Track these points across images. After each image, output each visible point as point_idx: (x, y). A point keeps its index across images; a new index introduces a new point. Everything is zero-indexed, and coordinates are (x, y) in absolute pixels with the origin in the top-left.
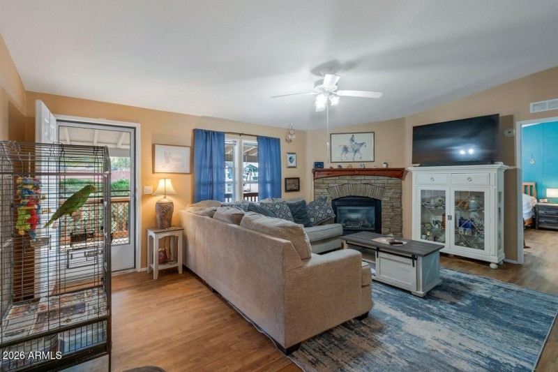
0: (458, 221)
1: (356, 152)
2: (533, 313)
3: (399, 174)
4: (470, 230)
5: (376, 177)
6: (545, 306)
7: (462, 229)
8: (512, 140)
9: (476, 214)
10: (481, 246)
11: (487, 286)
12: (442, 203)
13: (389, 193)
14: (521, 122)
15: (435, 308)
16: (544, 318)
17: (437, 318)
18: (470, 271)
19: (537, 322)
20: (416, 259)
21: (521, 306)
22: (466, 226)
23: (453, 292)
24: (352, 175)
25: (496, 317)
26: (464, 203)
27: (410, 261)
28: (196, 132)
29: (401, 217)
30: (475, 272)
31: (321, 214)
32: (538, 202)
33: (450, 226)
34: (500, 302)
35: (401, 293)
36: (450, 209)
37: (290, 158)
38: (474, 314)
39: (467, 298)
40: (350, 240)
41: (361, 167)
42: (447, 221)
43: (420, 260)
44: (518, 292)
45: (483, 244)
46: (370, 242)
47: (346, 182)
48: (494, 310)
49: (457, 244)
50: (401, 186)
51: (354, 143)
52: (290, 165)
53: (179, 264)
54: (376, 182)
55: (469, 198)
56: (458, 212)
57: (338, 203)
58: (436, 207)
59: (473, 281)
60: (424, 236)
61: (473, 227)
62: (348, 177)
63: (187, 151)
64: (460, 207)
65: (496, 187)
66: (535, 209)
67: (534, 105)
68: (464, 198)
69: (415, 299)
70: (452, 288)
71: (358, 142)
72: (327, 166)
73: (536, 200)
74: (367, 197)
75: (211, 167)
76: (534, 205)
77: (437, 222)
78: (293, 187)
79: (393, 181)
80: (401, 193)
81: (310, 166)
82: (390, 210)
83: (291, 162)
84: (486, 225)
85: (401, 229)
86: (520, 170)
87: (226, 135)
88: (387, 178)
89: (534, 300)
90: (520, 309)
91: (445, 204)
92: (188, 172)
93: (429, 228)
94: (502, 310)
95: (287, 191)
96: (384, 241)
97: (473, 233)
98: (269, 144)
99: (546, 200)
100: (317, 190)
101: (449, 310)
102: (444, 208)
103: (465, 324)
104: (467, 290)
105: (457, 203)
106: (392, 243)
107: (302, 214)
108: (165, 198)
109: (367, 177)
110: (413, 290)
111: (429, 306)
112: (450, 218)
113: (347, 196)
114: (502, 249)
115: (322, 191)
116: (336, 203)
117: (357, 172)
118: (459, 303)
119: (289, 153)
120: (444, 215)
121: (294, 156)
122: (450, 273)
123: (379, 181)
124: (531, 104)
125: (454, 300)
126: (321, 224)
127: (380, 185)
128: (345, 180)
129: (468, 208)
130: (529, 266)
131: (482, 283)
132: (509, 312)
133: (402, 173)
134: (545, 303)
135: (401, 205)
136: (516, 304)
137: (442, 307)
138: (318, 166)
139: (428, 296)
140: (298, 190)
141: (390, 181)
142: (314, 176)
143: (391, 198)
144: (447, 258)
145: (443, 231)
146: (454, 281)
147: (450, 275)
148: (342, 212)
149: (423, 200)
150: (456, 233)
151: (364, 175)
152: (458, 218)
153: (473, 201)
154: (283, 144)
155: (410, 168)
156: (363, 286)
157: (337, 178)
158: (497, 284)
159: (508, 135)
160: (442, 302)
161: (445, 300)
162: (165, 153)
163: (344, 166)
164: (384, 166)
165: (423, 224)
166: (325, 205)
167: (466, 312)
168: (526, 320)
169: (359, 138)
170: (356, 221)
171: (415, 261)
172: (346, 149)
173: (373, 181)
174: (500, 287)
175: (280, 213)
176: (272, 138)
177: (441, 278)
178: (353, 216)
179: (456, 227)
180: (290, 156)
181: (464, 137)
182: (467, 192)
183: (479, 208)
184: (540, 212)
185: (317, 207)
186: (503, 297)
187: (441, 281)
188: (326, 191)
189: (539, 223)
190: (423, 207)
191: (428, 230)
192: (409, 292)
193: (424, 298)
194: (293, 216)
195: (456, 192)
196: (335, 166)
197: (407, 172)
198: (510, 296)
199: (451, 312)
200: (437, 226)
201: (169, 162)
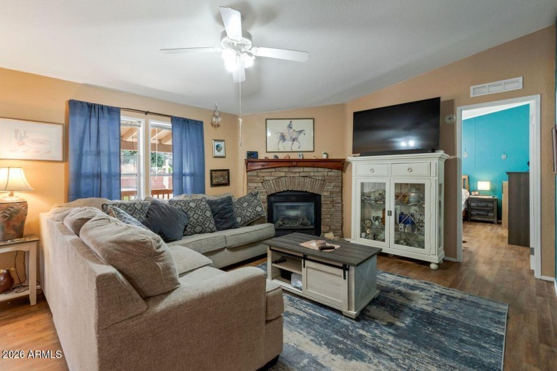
0: (398, 217)
1: (294, 140)
2: (481, 332)
3: (340, 165)
4: (410, 227)
5: (315, 169)
6: (491, 319)
7: (401, 226)
8: (452, 127)
9: (416, 208)
10: (421, 245)
11: (429, 294)
12: (382, 197)
13: (330, 187)
14: (461, 107)
15: (368, 335)
16: (493, 338)
17: (370, 354)
18: (410, 274)
19: (487, 346)
20: (348, 269)
21: (467, 322)
22: (406, 223)
23: (391, 307)
24: (289, 167)
25: (440, 342)
26: (405, 196)
27: (340, 272)
28: (73, 104)
29: (342, 213)
30: (415, 275)
31: (249, 213)
32: (470, 194)
33: (390, 221)
34: (444, 318)
35: (330, 313)
36: (390, 204)
37: (218, 146)
38: (415, 341)
39: (407, 315)
40: (274, 246)
41: (299, 158)
42: (387, 217)
43: (352, 270)
44: (461, 300)
45: (423, 242)
46: (296, 248)
47: (283, 174)
48: (438, 332)
49: (397, 242)
50: (342, 179)
51: (291, 130)
52: (217, 153)
53: (31, 292)
54: (316, 174)
55: (410, 191)
56: (399, 207)
57: (274, 199)
58: (376, 201)
59: (414, 288)
60: (363, 234)
61: (413, 223)
62: (286, 169)
63: (58, 130)
64: (400, 201)
65: (437, 178)
66: (468, 201)
67: (474, 89)
68: (404, 191)
69: (346, 322)
70: (390, 300)
71: (296, 130)
72: (262, 156)
73: (468, 193)
74: (306, 192)
75: (98, 153)
76: (467, 198)
77: (377, 218)
78: (221, 180)
79: (334, 173)
80: (342, 187)
81: (243, 157)
82: (331, 205)
83: (219, 151)
84: (426, 220)
85: (342, 226)
86: (460, 160)
87: (122, 112)
88: (327, 170)
89: (479, 311)
90: (466, 326)
91: (384, 198)
92: (61, 159)
93: (368, 225)
94: (446, 330)
95: (213, 185)
96: (313, 245)
97: (413, 230)
98: (188, 127)
99: (477, 193)
100: (250, 185)
101: (385, 336)
102: (384, 202)
103: (404, 360)
104: (407, 302)
105: (397, 197)
106: (322, 249)
107: (226, 213)
108: (11, 195)
109: (306, 169)
110: (344, 309)
111: (361, 332)
112: (390, 213)
113: (284, 191)
114: (442, 247)
115: (255, 185)
116: (272, 199)
117: (294, 164)
118: (399, 324)
119: (215, 140)
120: (384, 210)
121: (222, 144)
122: (388, 278)
123: (319, 174)
124: (472, 88)
125: (391, 319)
126: (250, 223)
127: (320, 178)
128: (281, 173)
129: (408, 202)
130: (468, 264)
131: (423, 290)
132: (454, 333)
133: (343, 164)
134: (490, 314)
135: (342, 200)
136: (461, 319)
137: (377, 332)
138: (252, 157)
139: (363, 316)
140: (227, 184)
141: (330, 174)
142: (247, 168)
143: (331, 193)
144: (387, 259)
145: (383, 229)
146: (392, 290)
147: (388, 282)
148: (279, 208)
149: (363, 194)
150: (396, 230)
151: (303, 167)
152: (398, 213)
153: (413, 194)
154: (207, 128)
155: (350, 158)
156: (267, 322)
157: (274, 170)
158: (438, 290)
159: (448, 121)
160: (377, 325)
161: (382, 320)
162: (17, 131)
163: (281, 156)
164: (324, 157)
165: (363, 220)
166: (256, 201)
167: (406, 338)
168: (474, 345)
169: (297, 125)
170: (295, 219)
171: (347, 272)
172: (283, 138)
173: (312, 174)
174: (442, 295)
175: (195, 213)
176: (192, 120)
177: (379, 287)
178: (292, 213)
179: (396, 223)
180: (217, 143)
181: (405, 129)
182: (408, 184)
183: (419, 202)
184: (473, 204)
185: (245, 204)
186: (446, 309)
187: (378, 291)
188: (260, 185)
189: (472, 215)
190: (363, 201)
191: (369, 228)
192: (340, 312)
193: (357, 319)
194: (214, 216)
195: (396, 184)
196: (271, 157)
197: (348, 163)
198: (453, 307)
199: (387, 340)
200: (377, 223)
201: (23, 144)
